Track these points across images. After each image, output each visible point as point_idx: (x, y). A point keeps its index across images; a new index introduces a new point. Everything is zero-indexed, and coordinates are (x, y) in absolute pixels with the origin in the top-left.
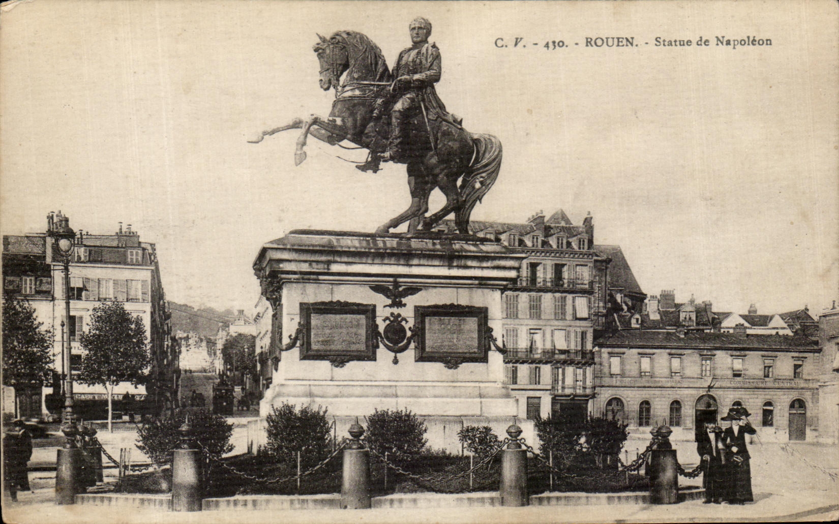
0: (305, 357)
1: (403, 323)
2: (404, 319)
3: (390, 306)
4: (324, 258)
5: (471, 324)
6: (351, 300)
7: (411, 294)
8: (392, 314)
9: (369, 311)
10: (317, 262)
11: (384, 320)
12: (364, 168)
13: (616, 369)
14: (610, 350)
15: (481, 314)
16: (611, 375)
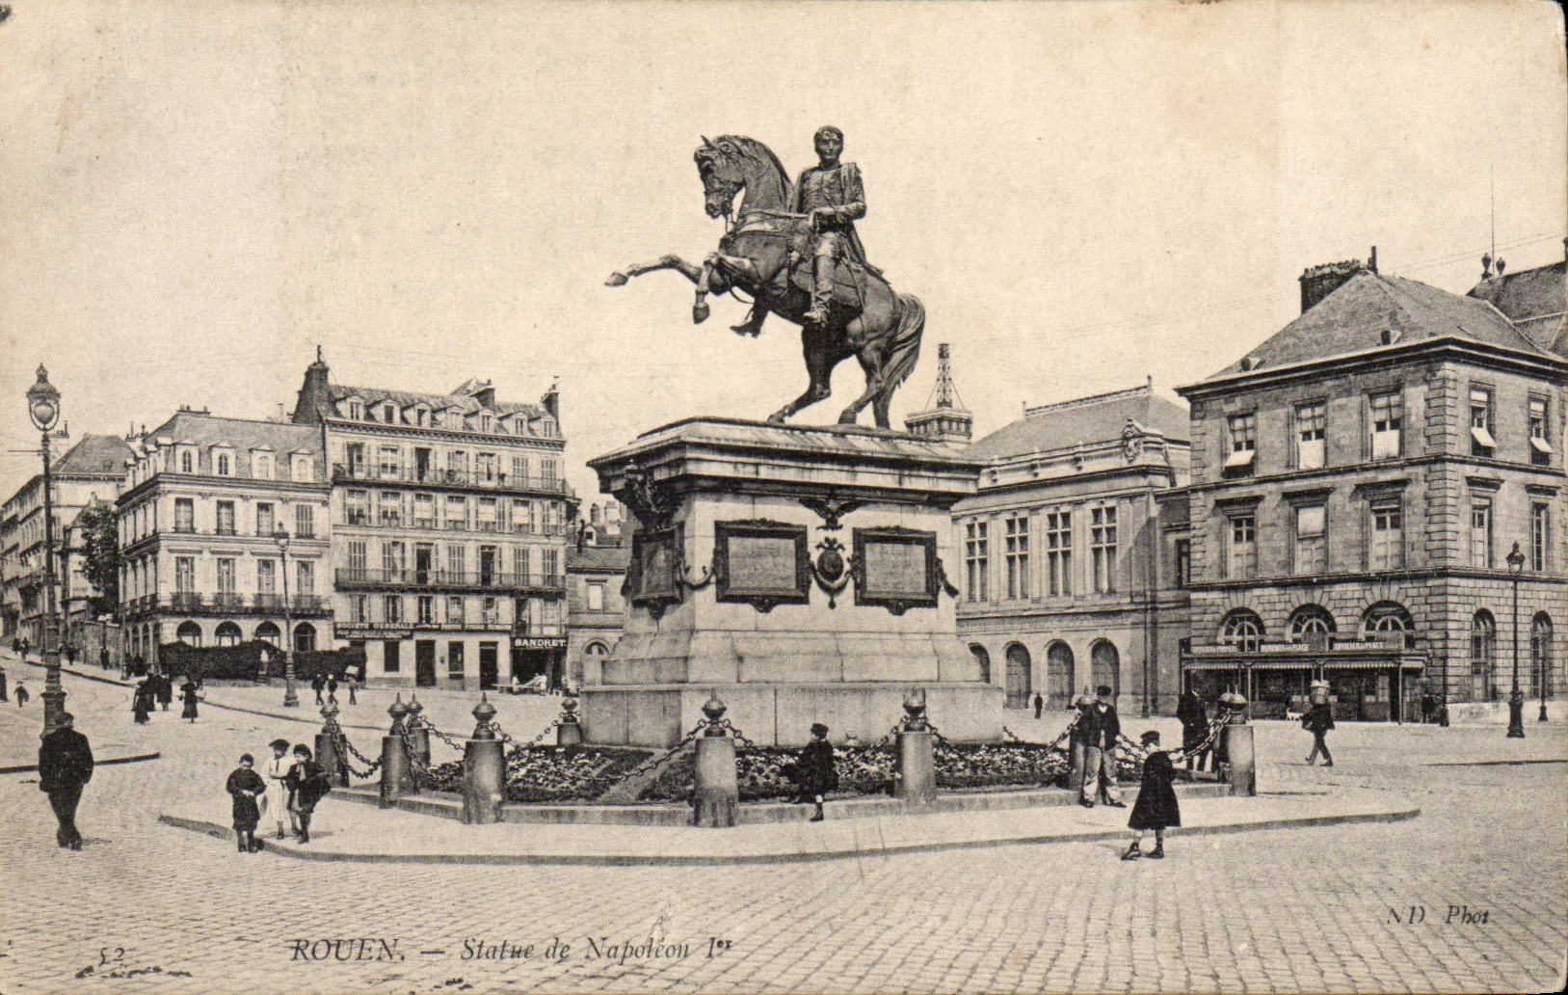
0: (723, 598)
1: (840, 551)
2: (841, 546)
3: (825, 528)
4: (752, 460)
5: (919, 552)
6: (778, 519)
7: (849, 511)
8: (827, 540)
9: (798, 535)
10: (744, 464)
11: (818, 547)
12: (740, 330)
13: (596, 603)
14: (588, 576)
15: (929, 542)
16: (591, 612)
